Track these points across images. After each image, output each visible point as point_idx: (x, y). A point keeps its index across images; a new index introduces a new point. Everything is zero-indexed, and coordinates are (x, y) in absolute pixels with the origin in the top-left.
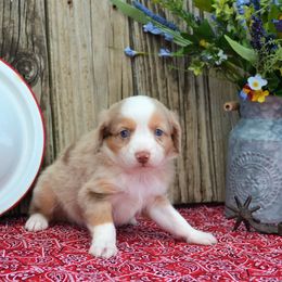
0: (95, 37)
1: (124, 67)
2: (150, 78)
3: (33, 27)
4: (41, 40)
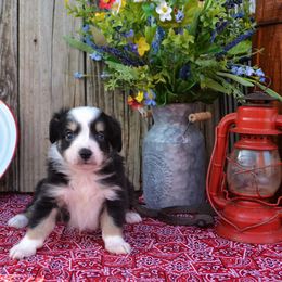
0: (55, 64)
1: (77, 85)
2: (97, 92)
3: (7, 62)
4: (12, 70)
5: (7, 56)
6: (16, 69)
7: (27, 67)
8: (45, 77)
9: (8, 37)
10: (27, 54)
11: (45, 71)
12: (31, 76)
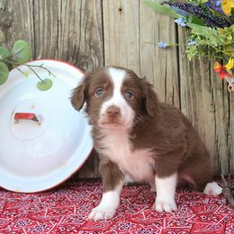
3: (91, 35)
4: (96, 44)
5: (90, 29)
6: (100, 43)
7: (112, 39)
8: (132, 49)
9: (90, 8)
10: (112, 25)
11: (133, 43)
12: (118, 49)
